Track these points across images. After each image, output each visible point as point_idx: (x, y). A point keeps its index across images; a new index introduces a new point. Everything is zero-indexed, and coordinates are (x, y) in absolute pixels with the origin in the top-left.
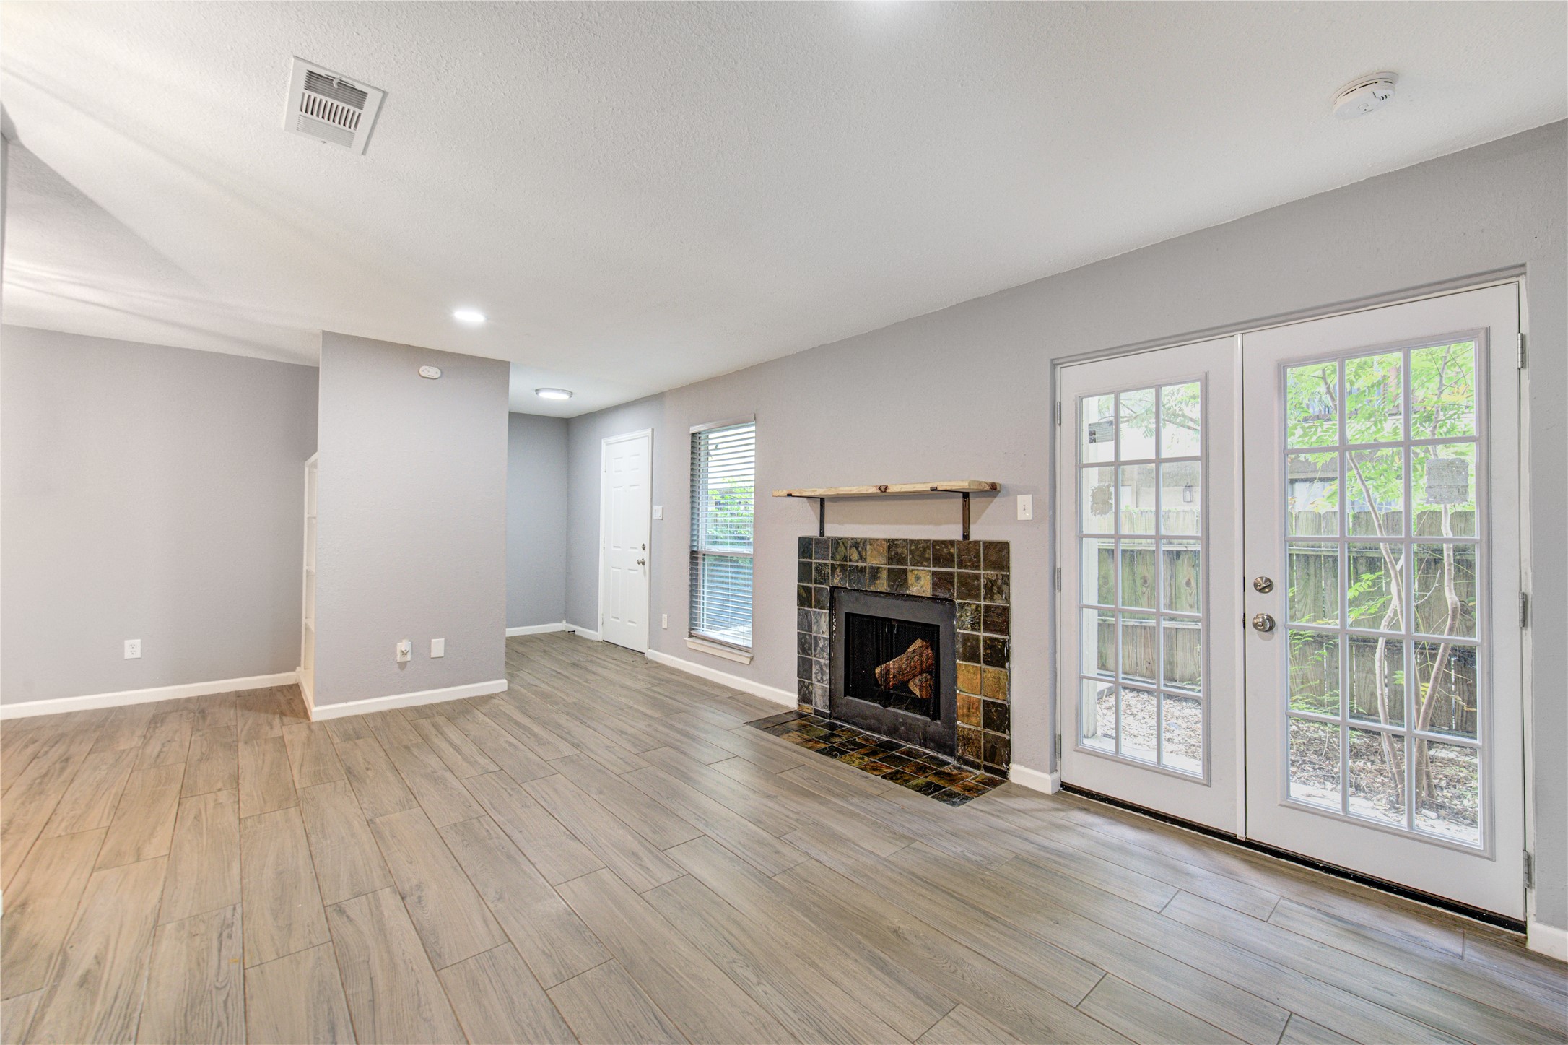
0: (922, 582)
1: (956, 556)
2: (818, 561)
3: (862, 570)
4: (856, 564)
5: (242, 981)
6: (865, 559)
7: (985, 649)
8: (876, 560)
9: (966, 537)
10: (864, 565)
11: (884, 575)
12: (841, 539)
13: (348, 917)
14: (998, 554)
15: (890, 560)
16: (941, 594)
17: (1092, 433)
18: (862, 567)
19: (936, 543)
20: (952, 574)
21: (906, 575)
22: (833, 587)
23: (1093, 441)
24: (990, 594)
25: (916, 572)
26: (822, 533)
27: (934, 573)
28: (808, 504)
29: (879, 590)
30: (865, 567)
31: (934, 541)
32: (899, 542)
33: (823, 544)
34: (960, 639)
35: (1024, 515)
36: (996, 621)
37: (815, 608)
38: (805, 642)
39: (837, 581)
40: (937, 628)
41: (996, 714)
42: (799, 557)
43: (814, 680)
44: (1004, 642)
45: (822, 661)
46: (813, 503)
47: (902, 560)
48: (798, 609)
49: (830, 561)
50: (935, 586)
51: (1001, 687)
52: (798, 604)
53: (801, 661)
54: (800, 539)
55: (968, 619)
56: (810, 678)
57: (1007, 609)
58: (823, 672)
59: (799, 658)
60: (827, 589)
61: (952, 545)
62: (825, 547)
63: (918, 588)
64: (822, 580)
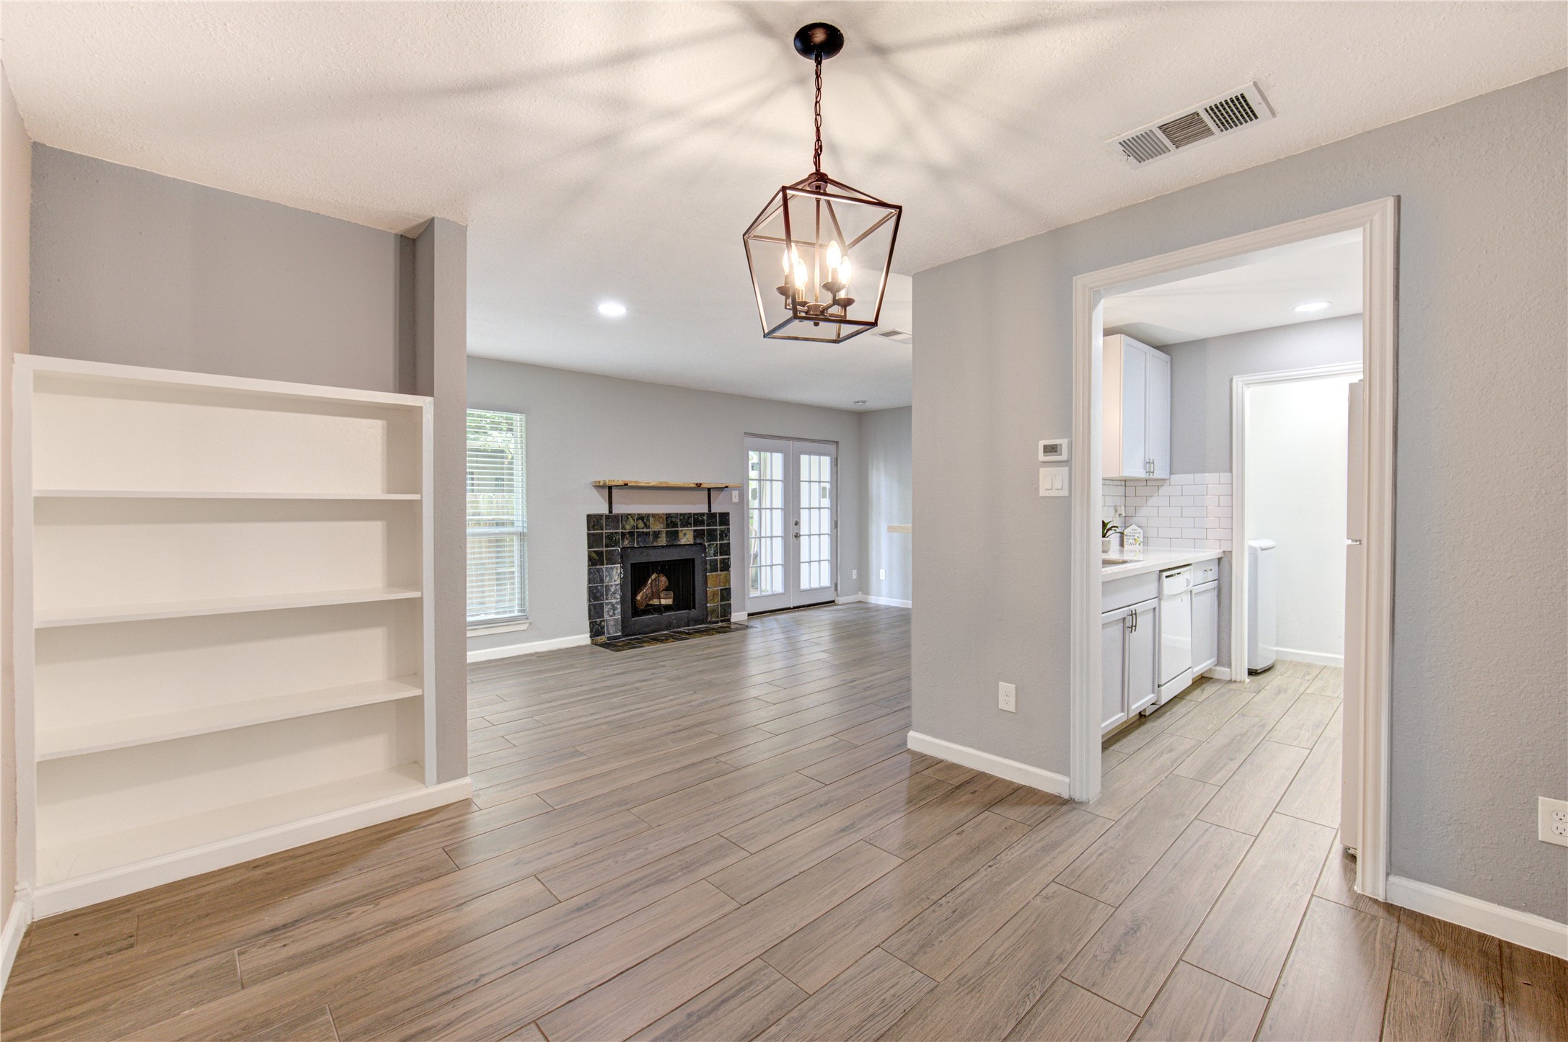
0: (688, 536)
1: (705, 521)
2: (609, 531)
3: (647, 534)
4: (642, 530)
6: (649, 526)
7: (720, 564)
8: (656, 527)
9: (710, 511)
10: (648, 530)
11: (664, 535)
12: (630, 515)
14: (724, 518)
15: (668, 526)
16: (698, 542)
17: (752, 467)
18: (647, 532)
19: (695, 514)
20: (704, 530)
21: (678, 534)
22: (623, 548)
23: (753, 470)
24: (722, 538)
25: (684, 531)
26: (610, 511)
27: (695, 531)
29: (660, 545)
30: (649, 532)
32: (674, 515)
33: (613, 519)
34: (708, 563)
35: (735, 499)
36: (725, 549)
37: (607, 564)
38: (597, 592)
39: (626, 543)
40: (693, 560)
41: (726, 594)
42: (588, 530)
43: (606, 616)
44: (729, 559)
45: (614, 601)
46: (601, 490)
47: (675, 525)
48: (589, 569)
49: (620, 531)
50: (695, 537)
51: (728, 580)
52: (589, 566)
53: (592, 607)
54: (589, 516)
55: (712, 552)
56: (603, 617)
57: (729, 543)
58: (614, 609)
59: (589, 606)
60: (618, 550)
61: (704, 516)
62: (616, 521)
63: (685, 540)
64: (613, 544)
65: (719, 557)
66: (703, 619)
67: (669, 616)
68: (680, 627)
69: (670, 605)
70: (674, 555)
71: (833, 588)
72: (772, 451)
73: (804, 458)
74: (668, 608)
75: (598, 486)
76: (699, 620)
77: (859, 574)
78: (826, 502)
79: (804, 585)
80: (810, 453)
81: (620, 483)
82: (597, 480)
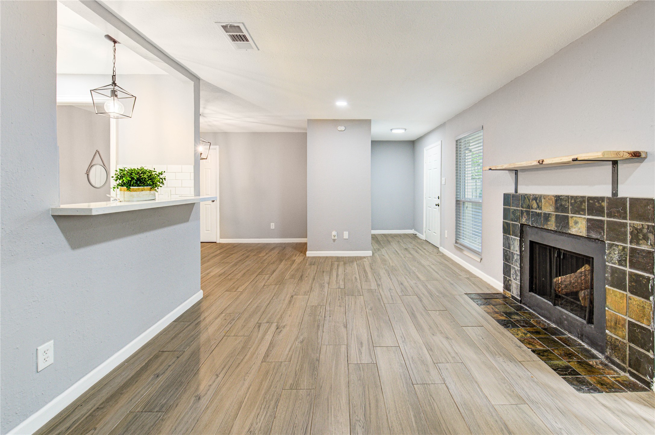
0: (580, 225)
1: (606, 209)
2: (513, 208)
3: (539, 215)
4: (535, 211)
6: (541, 208)
7: (630, 282)
8: (548, 209)
9: (615, 194)
10: (540, 211)
11: (553, 219)
12: (527, 195)
14: (642, 207)
15: (557, 209)
16: (594, 235)
18: (539, 213)
19: (590, 198)
20: (602, 222)
21: (568, 220)
22: (522, 224)
24: (635, 240)
25: (575, 219)
26: (516, 191)
27: (589, 220)
28: (509, 174)
29: (549, 229)
30: (541, 213)
31: (588, 197)
32: (563, 197)
33: (516, 198)
34: (609, 270)
36: (641, 262)
37: (512, 235)
38: (507, 255)
39: (524, 220)
41: (640, 335)
43: (512, 278)
45: (516, 268)
47: (565, 210)
48: (504, 236)
49: (520, 208)
50: (589, 229)
51: (645, 314)
52: (503, 233)
53: (505, 265)
54: (505, 194)
55: (616, 257)
58: (516, 274)
59: (504, 263)
60: (519, 225)
61: (603, 201)
62: (517, 200)
63: (576, 229)
64: (516, 219)
65: (626, 269)
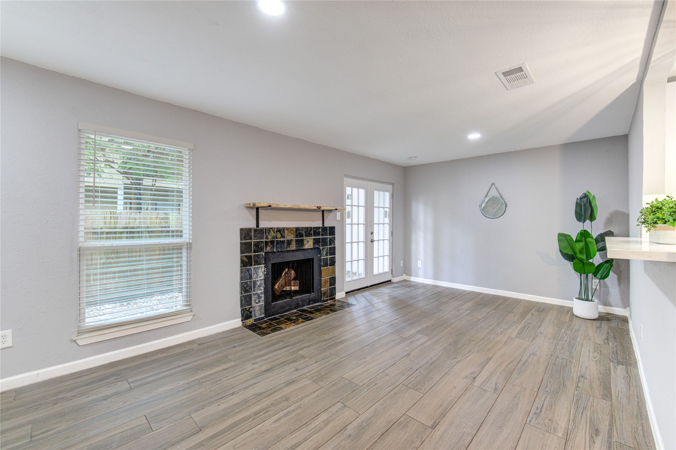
0: (310, 243)
1: (321, 232)
2: (256, 241)
4: (280, 239)
5: (540, 389)
6: (284, 237)
7: (329, 261)
8: (290, 237)
9: (323, 225)
11: (294, 242)
12: (271, 228)
13: (496, 385)
14: (332, 230)
15: (297, 236)
16: (316, 246)
17: (348, 197)
18: (283, 241)
19: (314, 228)
20: (320, 238)
21: (303, 241)
22: (266, 252)
23: (348, 199)
24: (330, 244)
25: (307, 240)
26: (258, 226)
27: (314, 239)
28: (247, 210)
29: (291, 249)
30: (284, 240)
32: (300, 228)
33: (259, 232)
34: (322, 260)
35: (339, 218)
36: (332, 251)
37: (254, 265)
38: (247, 286)
39: (268, 249)
40: (313, 259)
41: (333, 281)
42: (241, 240)
43: (254, 304)
44: (335, 257)
45: (259, 292)
46: (250, 210)
47: (301, 235)
48: (241, 270)
49: (264, 240)
50: (314, 243)
51: (334, 272)
52: (241, 267)
53: (243, 298)
54: (241, 230)
55: (325, 253)
56: (251, 304)
57: (335, 247)
58: (259, 297)
59: (241, 297)
60: (263, 254)
61: (320, 229)
62: (261, 233)
63: (308, 245)
64: (259, 250)
65: (329, 257)
66: (318, 299)
67: (297, 299)
68: (303, 306)
69: (297, 290)
70: (300, 256)
71: (390, 272)
72: (359, 187)
73: (376, 193)
74: (296, 292)
75: (249, 207)
76: (316, 300)
77: (405, 264)
78: (387, 220)
79: (375, 272)
80: (379, 190)
81: (266, 205)
82: (248, 202)
